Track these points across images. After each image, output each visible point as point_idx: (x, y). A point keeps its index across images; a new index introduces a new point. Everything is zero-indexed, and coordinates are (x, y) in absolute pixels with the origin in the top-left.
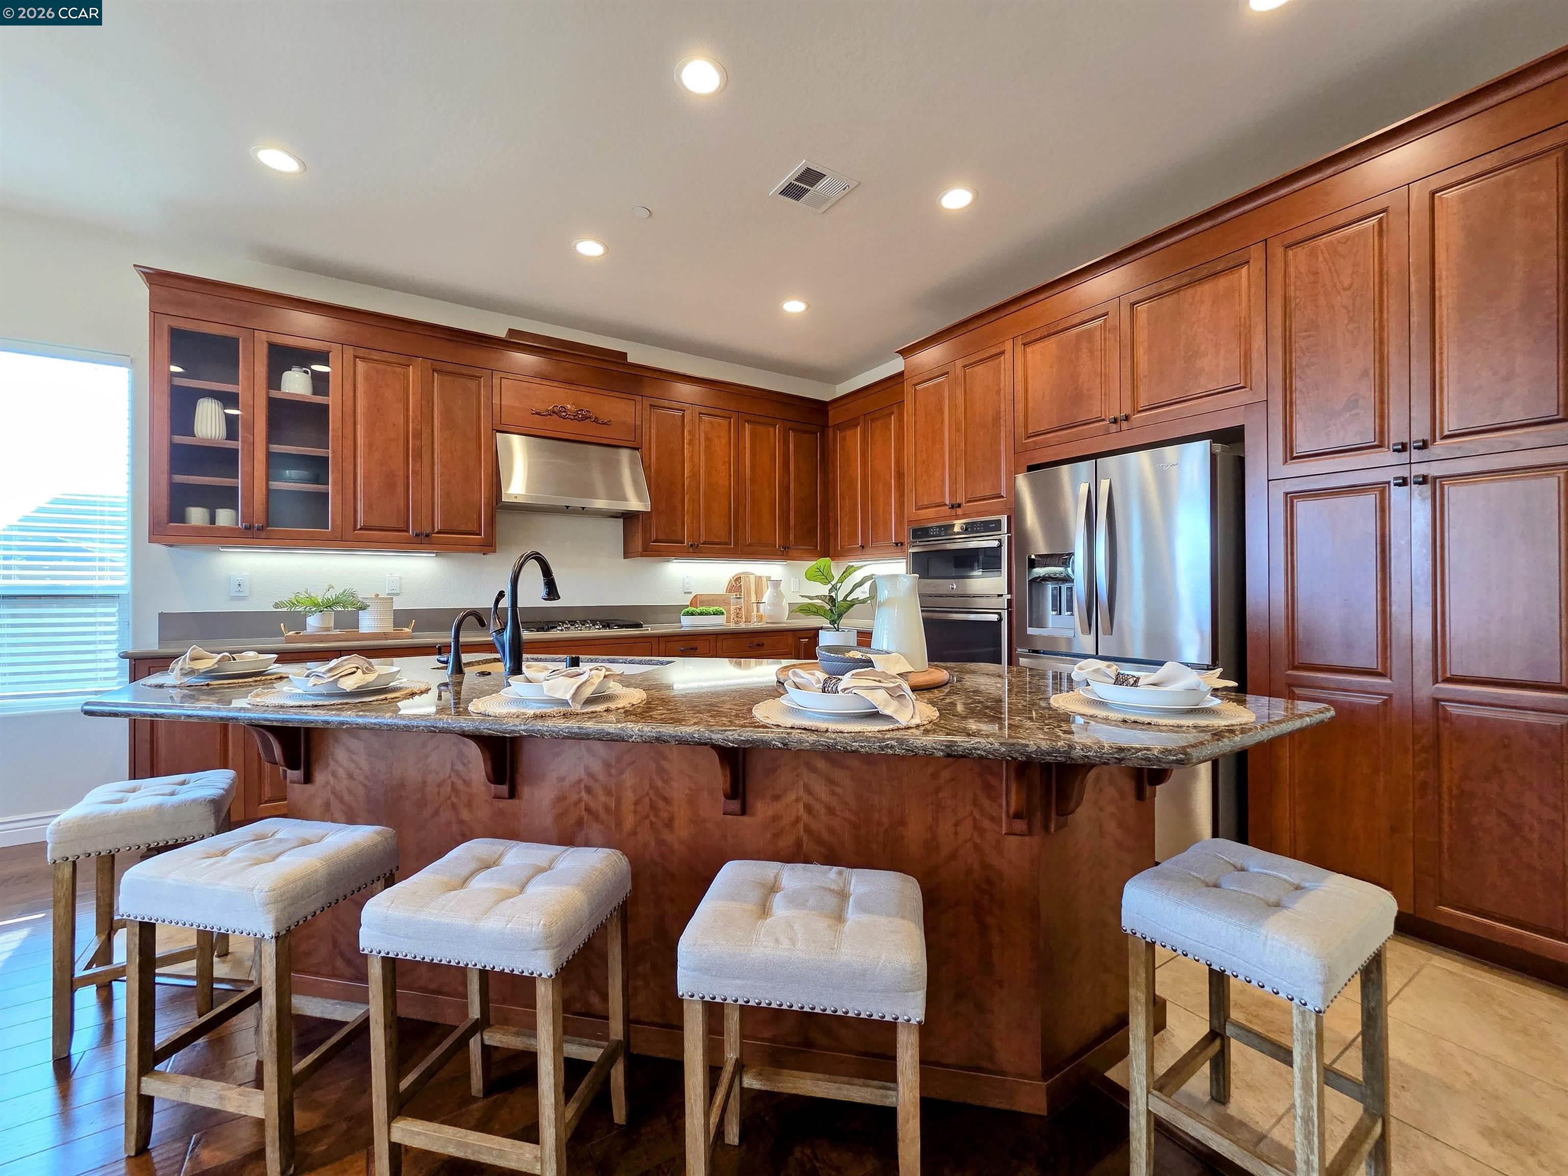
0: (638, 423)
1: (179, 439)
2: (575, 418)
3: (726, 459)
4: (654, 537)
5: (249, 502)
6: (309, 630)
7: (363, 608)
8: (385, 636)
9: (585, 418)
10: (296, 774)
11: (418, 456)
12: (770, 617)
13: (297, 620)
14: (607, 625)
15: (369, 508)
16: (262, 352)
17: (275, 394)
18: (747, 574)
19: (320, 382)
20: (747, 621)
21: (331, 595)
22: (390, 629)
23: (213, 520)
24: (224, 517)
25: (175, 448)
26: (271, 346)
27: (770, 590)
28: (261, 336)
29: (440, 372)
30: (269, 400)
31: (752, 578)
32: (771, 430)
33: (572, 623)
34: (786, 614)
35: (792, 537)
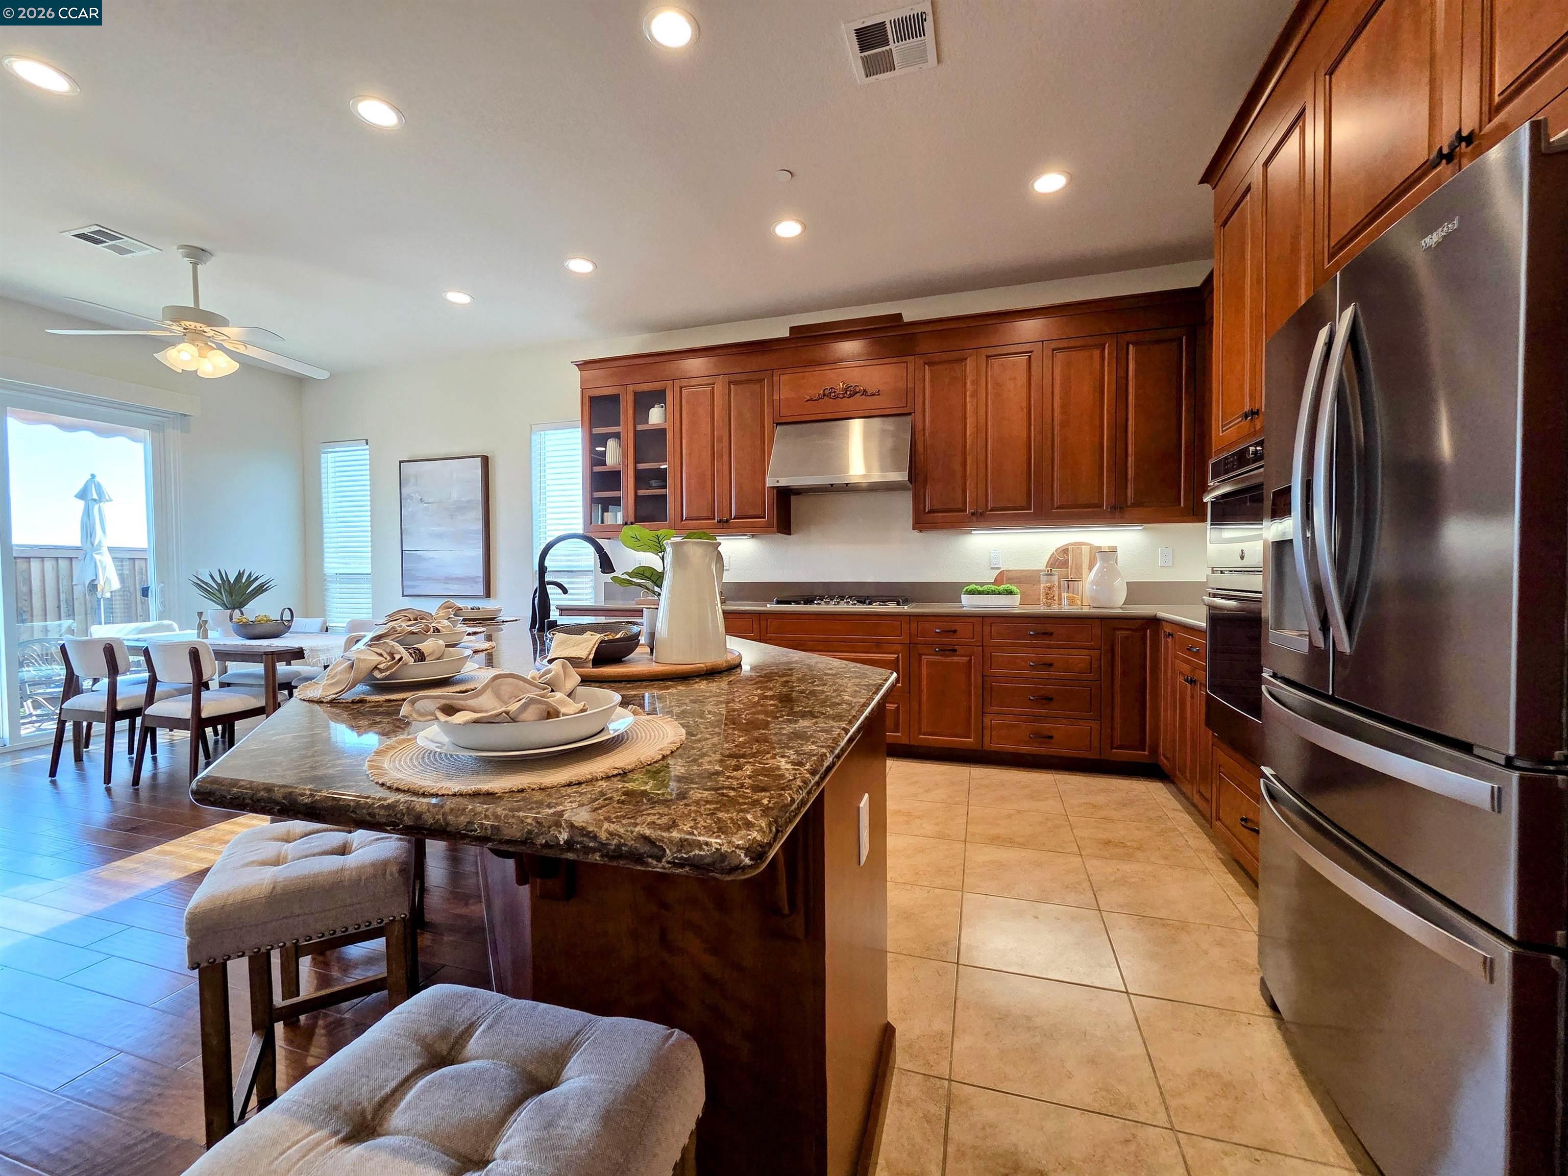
0: (910, 385)
1: (598, 469)
5: (628, 503)
12: (1091, 599)
14: (866, 601)
15: (690, 504)
16: (630, 398)
18: (1078, 543)
20: (1059, 601)
23: (615, 520)
24: (619, 517)
25: (595, 475)
26: (636, 394)
27: (1098, 564)
28: (631, 388)
29: (735, 383)
30: (636, 433)
31: (1085, 550)
32: (1096, 353)
33: (842, 598)
34: (1120, 597)
35: (1130, 492)
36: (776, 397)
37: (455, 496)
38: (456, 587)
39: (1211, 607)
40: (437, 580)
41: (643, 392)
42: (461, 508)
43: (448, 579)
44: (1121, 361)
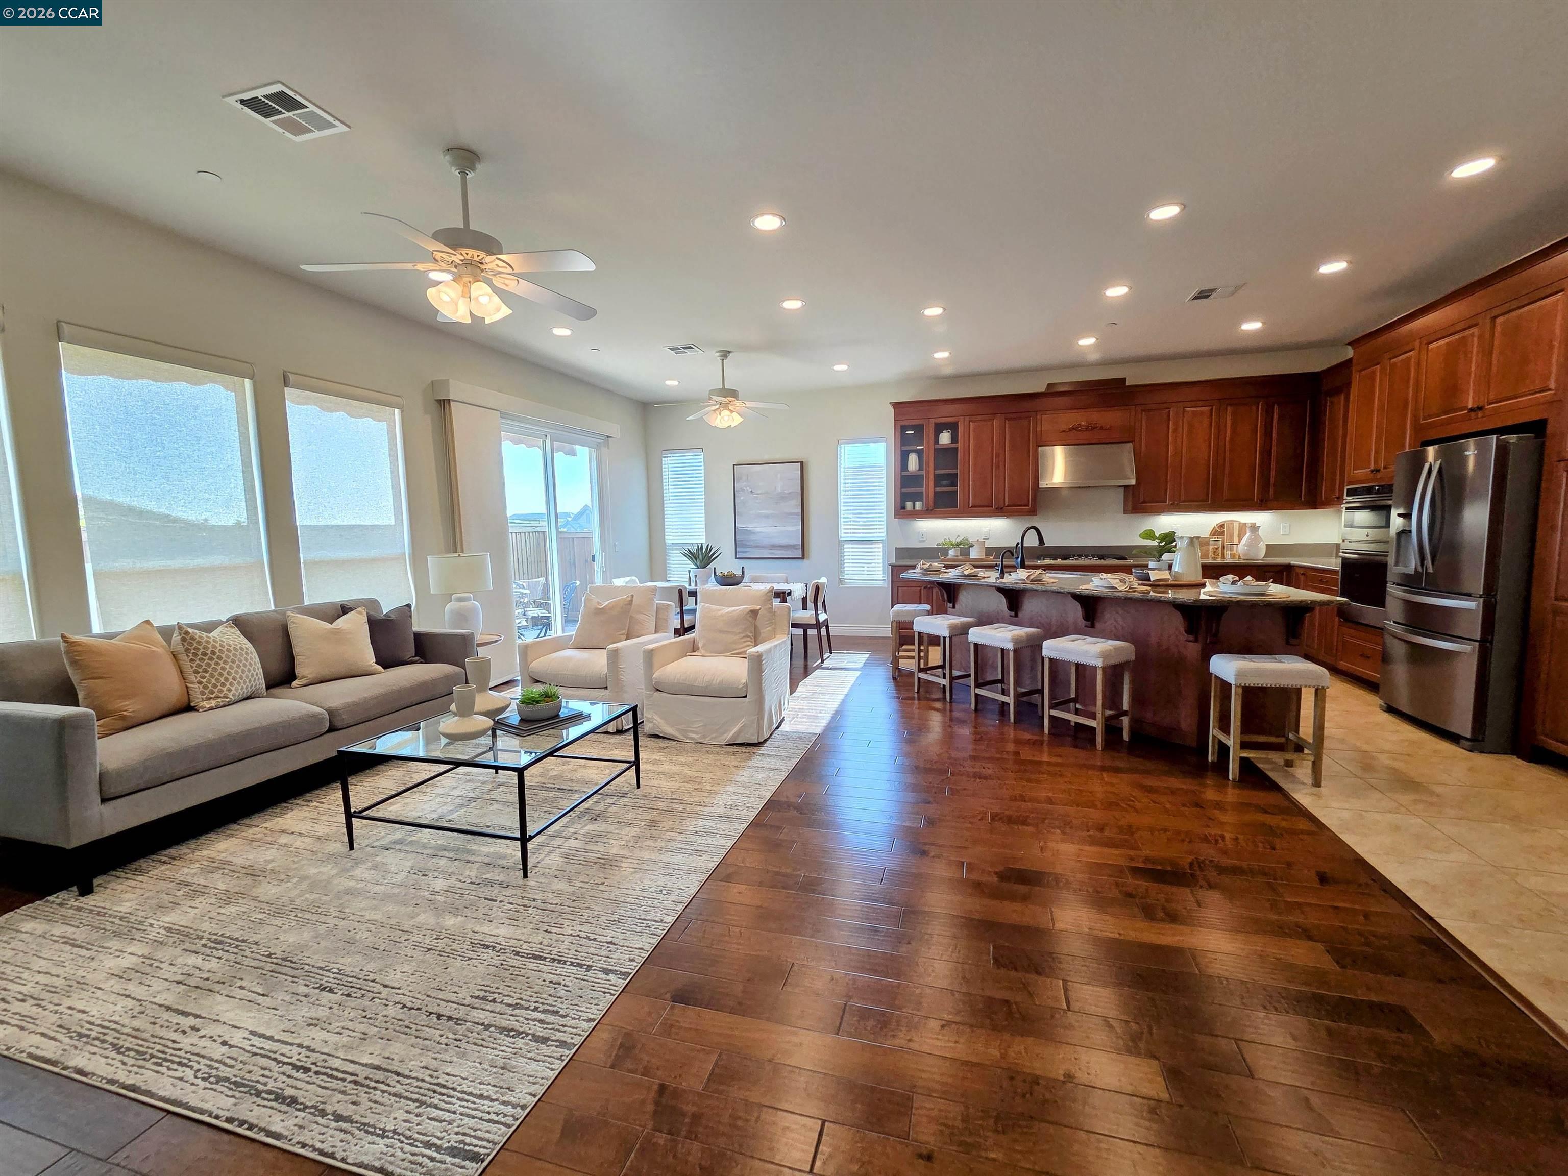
0: (1132, 423)
1: (904, 473)
2: (1087, 429)
3: (1206, 438)
4: (1142, 500)
5: (927, 497)
6: (949, 557)
7: (972, 546)
8: (981, 560)
9: (1093, 428)
10: (950, 605)
11: (998, 467)
12: (1244, 555)
13: (945, 552)
14: (1101, 557)
15: (975, 496)
16: (932, 427)
17: (937, 446)
18: (1232, 521)
19: (954, 439)
20: (1223, 556)
21: (958, 540)
22: (984, 557)
23: (914, 507)
24: (918, 505)
25: (902, 477)
26: (936, 425)
27: (1248, 534)
28: (932, 421)
29: (1009, 419)
30: (935, 450)
31: (1236, 525)
32: (1254, 408)
33: (1080, 556)
34: (1263, 553)
35: (1271, 491)
36: (1039, 429)
37: (779, 490)
38: (779, 552)
39: (1344, 559)
40: (763, 547)
41: (941, 423)
42: (783, 497)
43: (774, 547)
44: (1268, 412)
